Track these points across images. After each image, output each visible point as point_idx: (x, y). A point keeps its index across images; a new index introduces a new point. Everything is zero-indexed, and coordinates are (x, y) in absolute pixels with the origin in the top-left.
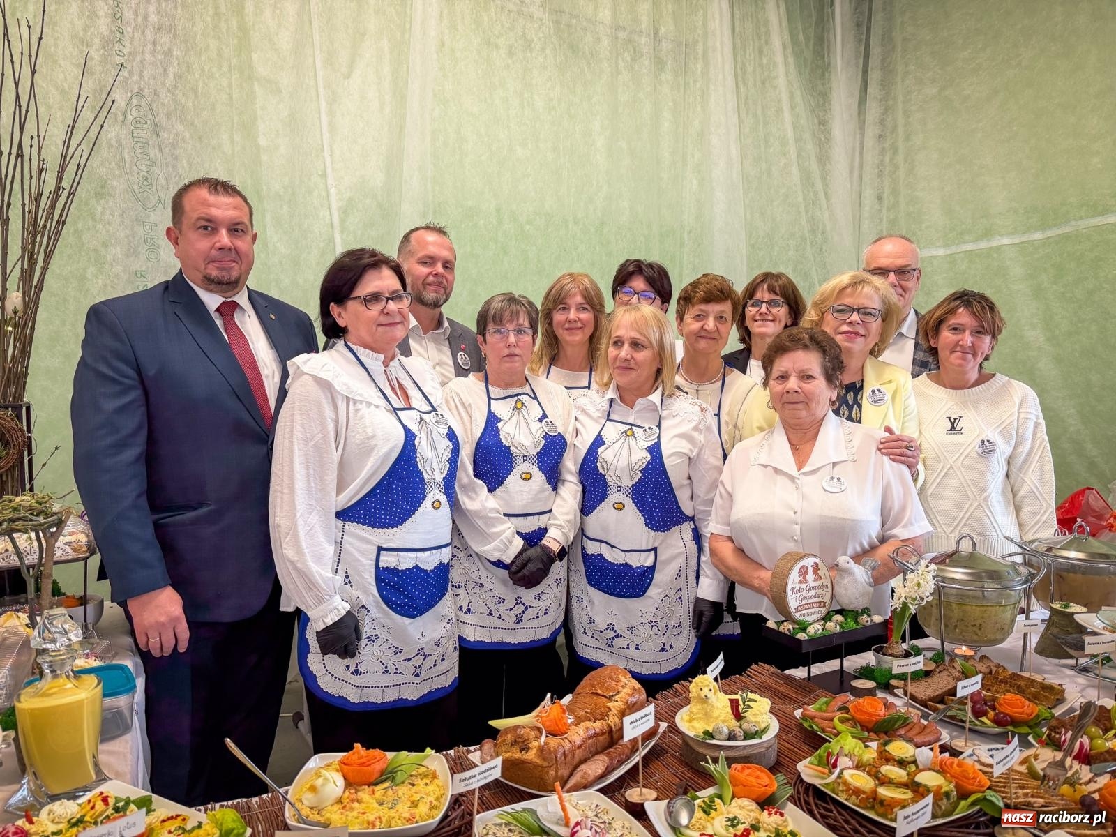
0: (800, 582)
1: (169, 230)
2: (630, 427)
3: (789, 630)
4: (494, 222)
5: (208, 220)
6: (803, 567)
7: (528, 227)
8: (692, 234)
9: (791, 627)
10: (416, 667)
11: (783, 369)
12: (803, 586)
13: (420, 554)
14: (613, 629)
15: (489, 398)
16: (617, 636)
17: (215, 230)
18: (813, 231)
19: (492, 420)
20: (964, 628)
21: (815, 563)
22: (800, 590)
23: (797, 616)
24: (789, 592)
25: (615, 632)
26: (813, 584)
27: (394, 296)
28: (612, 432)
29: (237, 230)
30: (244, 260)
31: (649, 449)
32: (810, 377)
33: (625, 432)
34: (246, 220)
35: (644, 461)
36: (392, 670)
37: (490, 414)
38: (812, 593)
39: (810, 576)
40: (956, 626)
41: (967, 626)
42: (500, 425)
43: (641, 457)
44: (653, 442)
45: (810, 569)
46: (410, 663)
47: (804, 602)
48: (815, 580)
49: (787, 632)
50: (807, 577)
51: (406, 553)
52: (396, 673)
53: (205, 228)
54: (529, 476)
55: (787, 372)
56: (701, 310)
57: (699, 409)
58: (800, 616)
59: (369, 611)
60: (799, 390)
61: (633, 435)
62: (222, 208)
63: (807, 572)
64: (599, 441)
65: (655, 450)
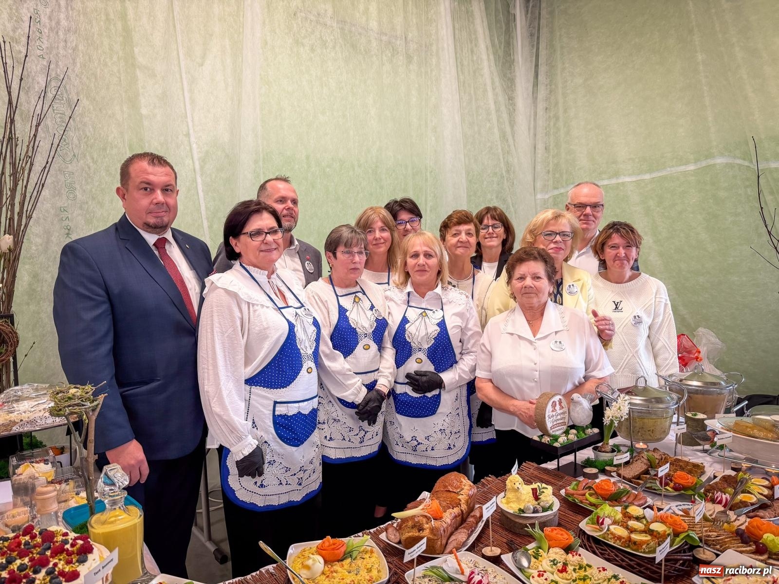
0: (553, 411)
1: (118, 190)
2: (423, 310)
3: (548, 441)
4: (305, 166)
5: (148, 183)
6: (554, 402)
7: (328, 169)
8: (432, 173)
9: (549, 439)
10: (299, 479)
11: (522, 273)
12: (554, 413)
13: (301, 404)
14: (416, 439)
15: (337, 296)
16: (418, 444)
17: (153, 190)
18: (508, 171)
19: (342, 311)
20: (644, 432)
21: (560, 399)
22: (553, 416)
23: (551, 432)
24: (547, 418)
25: (417, 441)
26: (559, 412)
27: (272, 231)
28: (412, 314)
29: (167, 190)
30: (172, 210)
31: (438, 325)
32: (539, 278)
33: (421, 314)
34: (174, 183)
35: (436, 332)
36: (284, 483)
37: (340, 306)
38: (559, 417)
39: (558, 407)
40: (639, 431)
41: (645, 431)
42: (347, 314)
43: (434, 330)
44: (440, 320)
45: (557, 403)
46: (295, 477)
47: (555, 423)
48: (560, 409)
49: (547, 443)
50: (556, 408)
51: (292, 404)
52: (287, 484)
53: (146, 189)
54: (368, 347)
55: (524, 275)
56: (457, 230)
57: (465, 296)
58: (553, 432)
59: (269, 445)
60: (533, 286)
61: (427, 315)
62: (157, 175)
63: (556, 404)
64: (405, 321)
65: (442, 324)
